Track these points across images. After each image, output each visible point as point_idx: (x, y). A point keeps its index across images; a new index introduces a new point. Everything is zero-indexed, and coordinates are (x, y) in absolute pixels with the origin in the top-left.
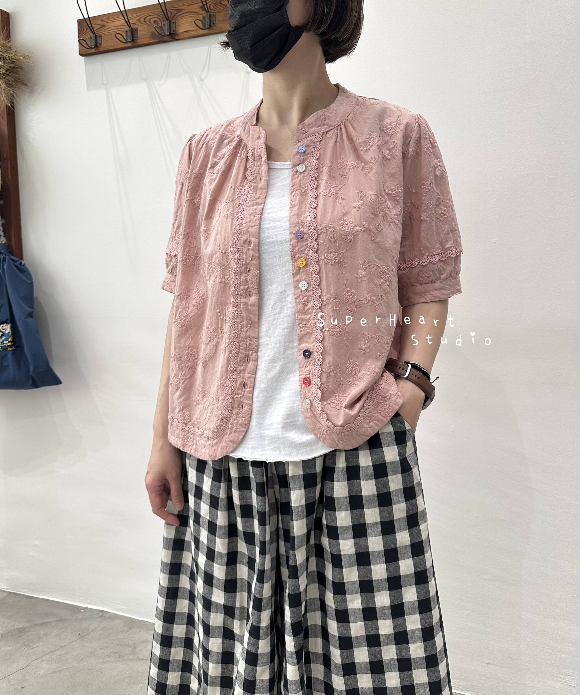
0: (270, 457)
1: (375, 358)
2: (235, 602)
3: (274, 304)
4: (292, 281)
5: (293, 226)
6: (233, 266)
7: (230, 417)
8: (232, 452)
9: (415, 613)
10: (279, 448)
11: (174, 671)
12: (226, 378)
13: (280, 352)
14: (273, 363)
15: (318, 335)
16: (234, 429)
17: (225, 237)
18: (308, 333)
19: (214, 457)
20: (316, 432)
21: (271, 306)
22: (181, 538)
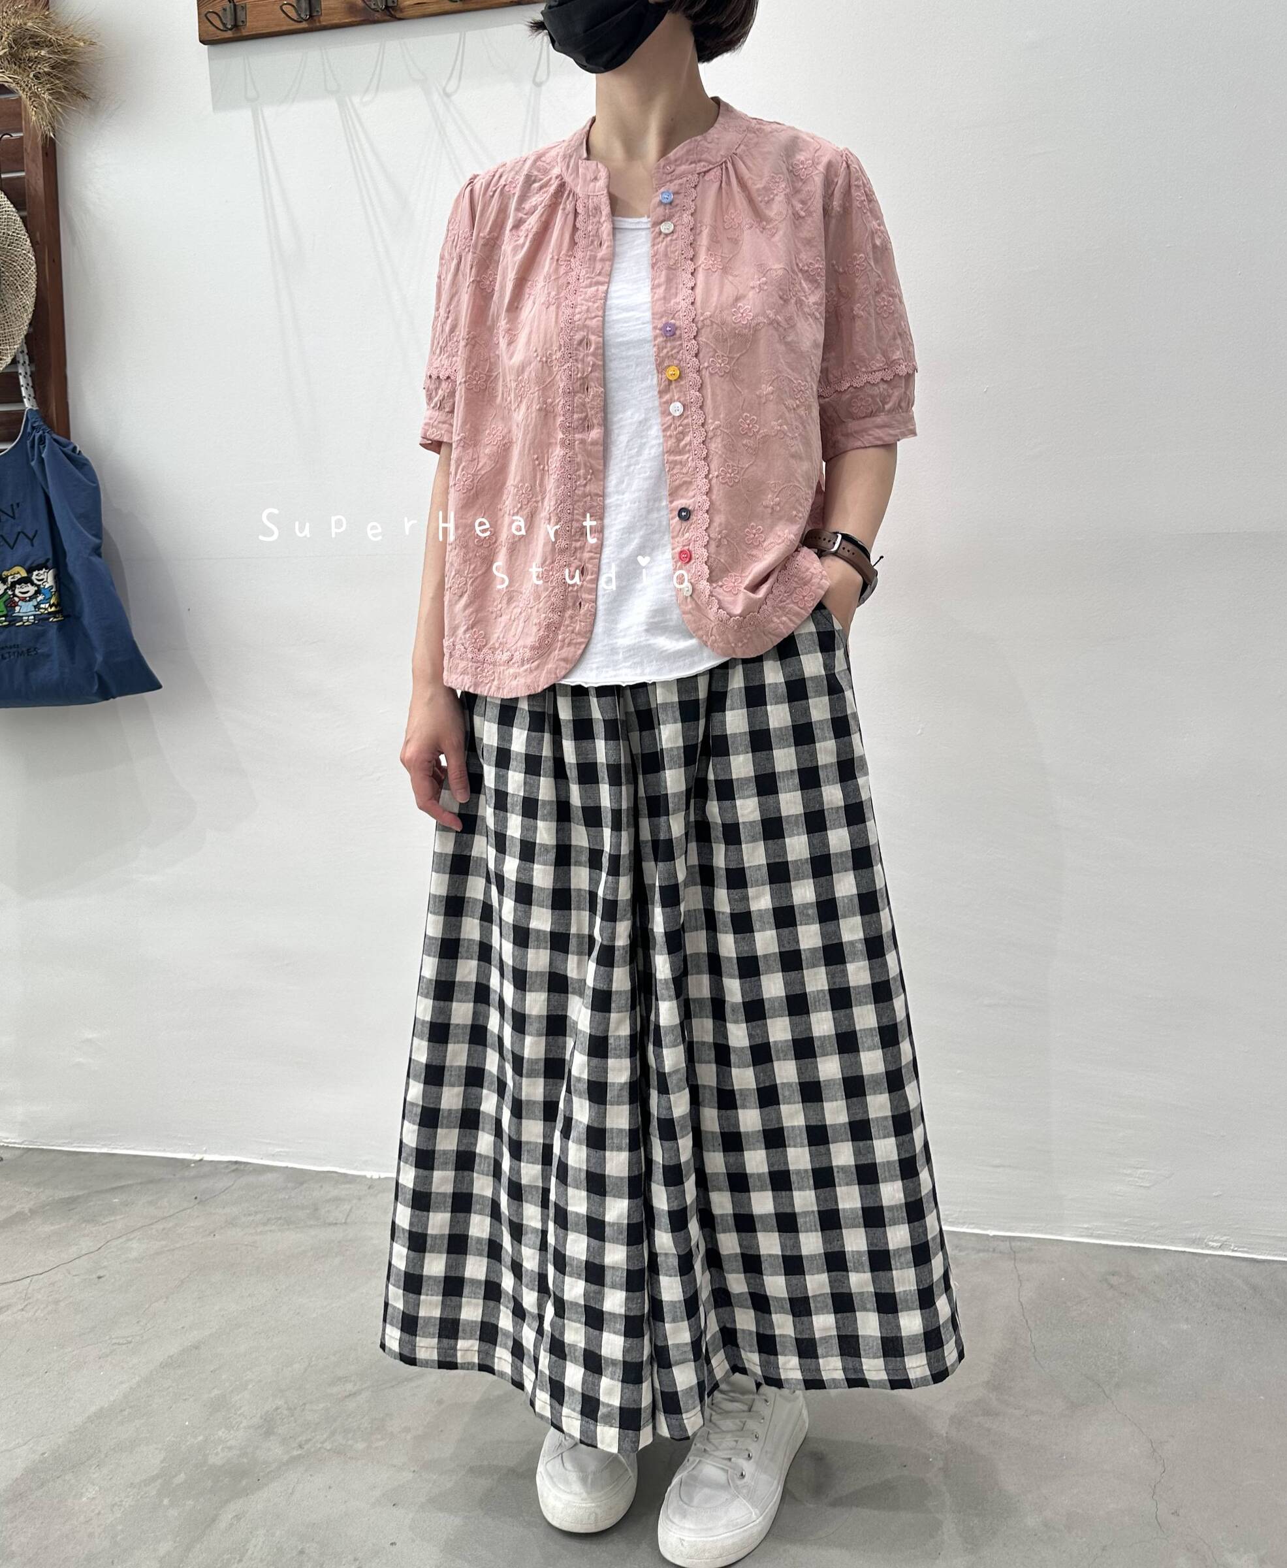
0: (626, 677)
1: (787, 520)
2: (569, 925)
3: (628, 442)
4: (657, 403)
5: (658, 316)
6: (562, 383)
7: (560, 624)
8: (564, 677)
9: (854, 915)
10: (641, 663)
11: (453, 1085)
12: (553, 562)
13: (641, 516)
14: (630, 533)
15: (701, 483)
16: (567, 641)
17: (545, 336)
18: (685, 482)
19: (534, 688)
20: (700, 633)
21: (624, 444)
22: (464, 853)
